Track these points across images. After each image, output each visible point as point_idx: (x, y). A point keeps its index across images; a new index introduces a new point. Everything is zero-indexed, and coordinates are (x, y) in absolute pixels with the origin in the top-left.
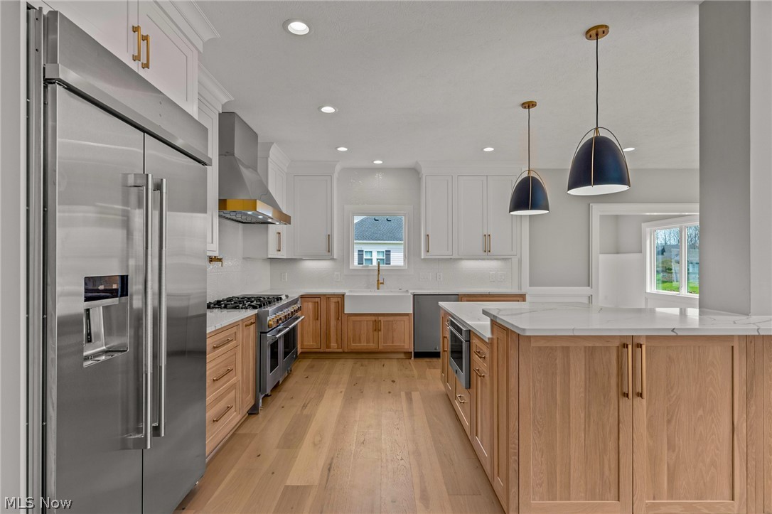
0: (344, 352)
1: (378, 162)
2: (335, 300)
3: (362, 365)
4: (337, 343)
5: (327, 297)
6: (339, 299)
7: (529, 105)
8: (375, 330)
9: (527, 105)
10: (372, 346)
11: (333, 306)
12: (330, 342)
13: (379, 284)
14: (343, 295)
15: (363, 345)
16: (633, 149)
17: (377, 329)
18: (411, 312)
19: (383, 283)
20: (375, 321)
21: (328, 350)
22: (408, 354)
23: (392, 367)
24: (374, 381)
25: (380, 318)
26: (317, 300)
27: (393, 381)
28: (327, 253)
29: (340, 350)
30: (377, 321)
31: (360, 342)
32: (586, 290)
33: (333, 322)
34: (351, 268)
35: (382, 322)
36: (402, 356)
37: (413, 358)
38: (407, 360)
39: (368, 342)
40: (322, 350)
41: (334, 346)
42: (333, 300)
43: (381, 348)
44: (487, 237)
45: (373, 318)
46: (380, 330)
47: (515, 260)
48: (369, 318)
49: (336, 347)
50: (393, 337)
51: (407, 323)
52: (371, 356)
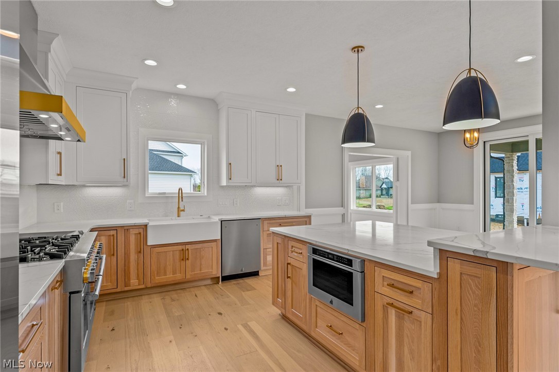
0: (146, 288)
1: (181, 86)
2: (137, 231)
3: (173, 300)
4: (138, 278)
5: (126, 229)
6: (141, 230)
7: (358, 49)
8: (183, 260)
9: (356, 49)
10: (179, 277)
11: (132, 239)
12: (129, 279)
13: (180, 211)
14: (146, 226)
15: (169, 277)
16: (382, 106)
17: (184, 258)
18: (219, 238)
19: (183, 210)
20: (183, 250)
21: (127, 289)
22: (215, 280)
23: (205, 296)
24: (200, 318)
25: (187, 247)
26: (112, 233)
27: (220, 314)
28: (122, 179)
29: (143, 286)
30: (184, 250)
31: (165, 274)
32: (340, 210)
33: (133, 257)
34: (147, 195)
35: (190, 250)
36: (209, 282)
37: (220, 283)
38: (216, 286)
39: (174, 273)
40: (119, 290)
41: (134, 283)
42: (133, 232)
43: (188, 277)
44: (279, 167)
45: (180, 247)
46: (188, 259)
47: (295, 187)
48: (175, 248)
49: (137, 284)
50: (201, 265)
51: (215, 249)
52: (177, 287)
